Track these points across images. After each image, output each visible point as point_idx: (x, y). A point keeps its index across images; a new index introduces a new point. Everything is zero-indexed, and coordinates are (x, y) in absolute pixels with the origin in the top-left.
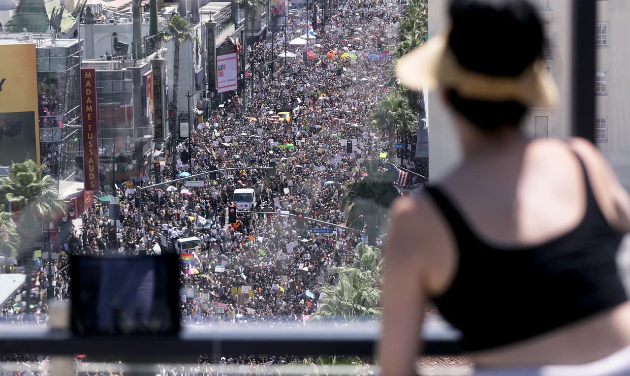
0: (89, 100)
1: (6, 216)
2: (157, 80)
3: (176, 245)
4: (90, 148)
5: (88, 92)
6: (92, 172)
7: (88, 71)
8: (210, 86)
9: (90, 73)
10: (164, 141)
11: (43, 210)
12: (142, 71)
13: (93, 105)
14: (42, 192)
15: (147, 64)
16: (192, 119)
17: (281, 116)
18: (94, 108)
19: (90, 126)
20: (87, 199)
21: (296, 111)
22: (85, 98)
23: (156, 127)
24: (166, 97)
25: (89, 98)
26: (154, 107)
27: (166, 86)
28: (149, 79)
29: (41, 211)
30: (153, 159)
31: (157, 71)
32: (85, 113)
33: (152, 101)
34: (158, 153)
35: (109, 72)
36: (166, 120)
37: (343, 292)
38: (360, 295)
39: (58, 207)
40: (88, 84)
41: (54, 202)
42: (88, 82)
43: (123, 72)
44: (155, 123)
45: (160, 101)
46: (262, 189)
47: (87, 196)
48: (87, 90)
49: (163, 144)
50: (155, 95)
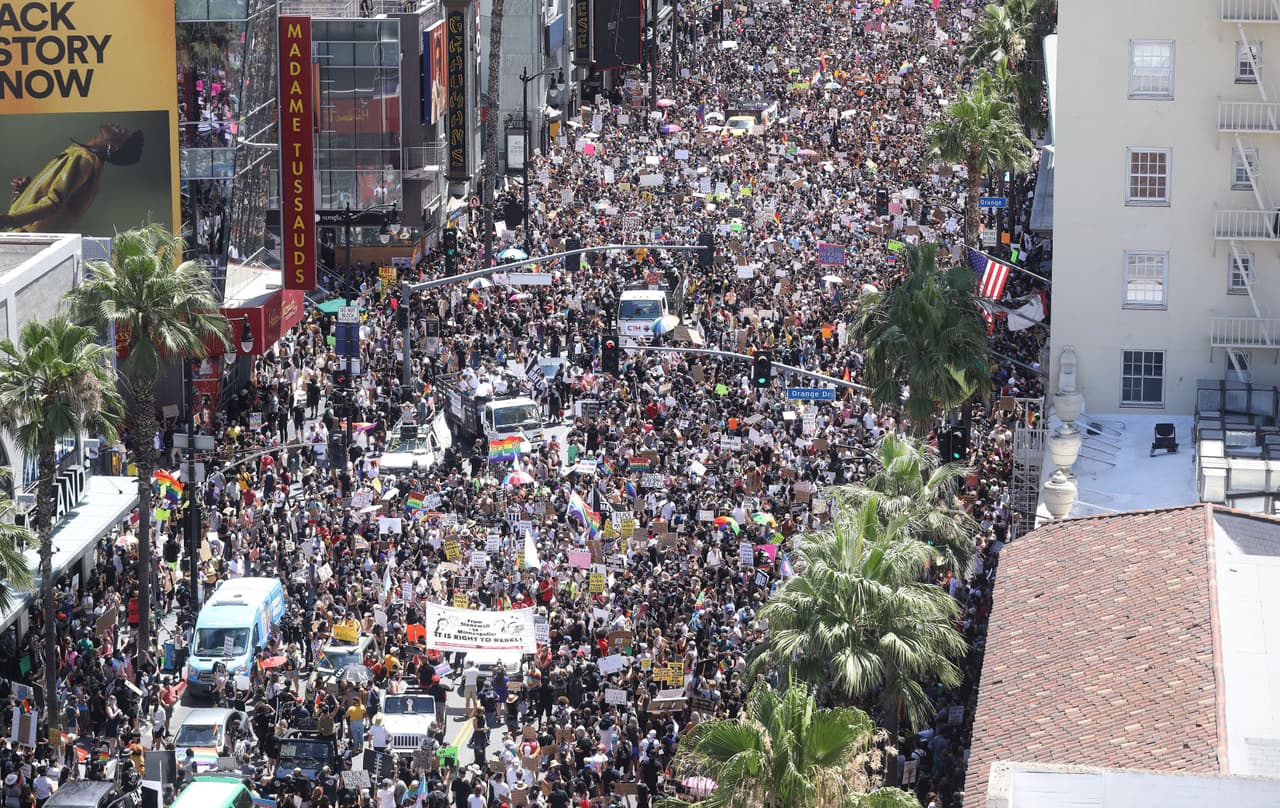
0: (296, 88)
1: (97, 353)
2: (456, 41)
3: (483, 415)
4: (299, 195)
5: (295, 69)
6: (299, 249)
7: (295, 21)
8: (578, 55)
9: (298, 27)
10: (469, 179)
11: (175, 341)
12: (422, 22)
13: (306, 97)
14: (173, 298)
15: (434, 7)
16: (536, 128)
17: (735, 124)
18: (307, 105)
19: (297, 146)
20: (289, 308)
21: (770, 115)
22: (286, 80)
23: (451, 148)
24: (477, 79)
25: (296, 83)
26: (449, 103)
27: (477, 55)
28: (439, 40)
29: (169, 341)
30: (443, 219)
31: (456, 22)
32: (287, 117)
33: (443, 89)
34: (456, 204)
35: (347, 23)
36: (475, 131)
37: (841, 549)
38: (877, 558)
39: (212, 334)
40: (295, 50)
41: (203, 321)
42: (295, 46)
43: (381, 22)
44: (450, 138)
45: (462, 91)
46: (684, 292)
47: (288, 302)
48: (292, 64)
49: (467, 184)
50: (450, 75)
